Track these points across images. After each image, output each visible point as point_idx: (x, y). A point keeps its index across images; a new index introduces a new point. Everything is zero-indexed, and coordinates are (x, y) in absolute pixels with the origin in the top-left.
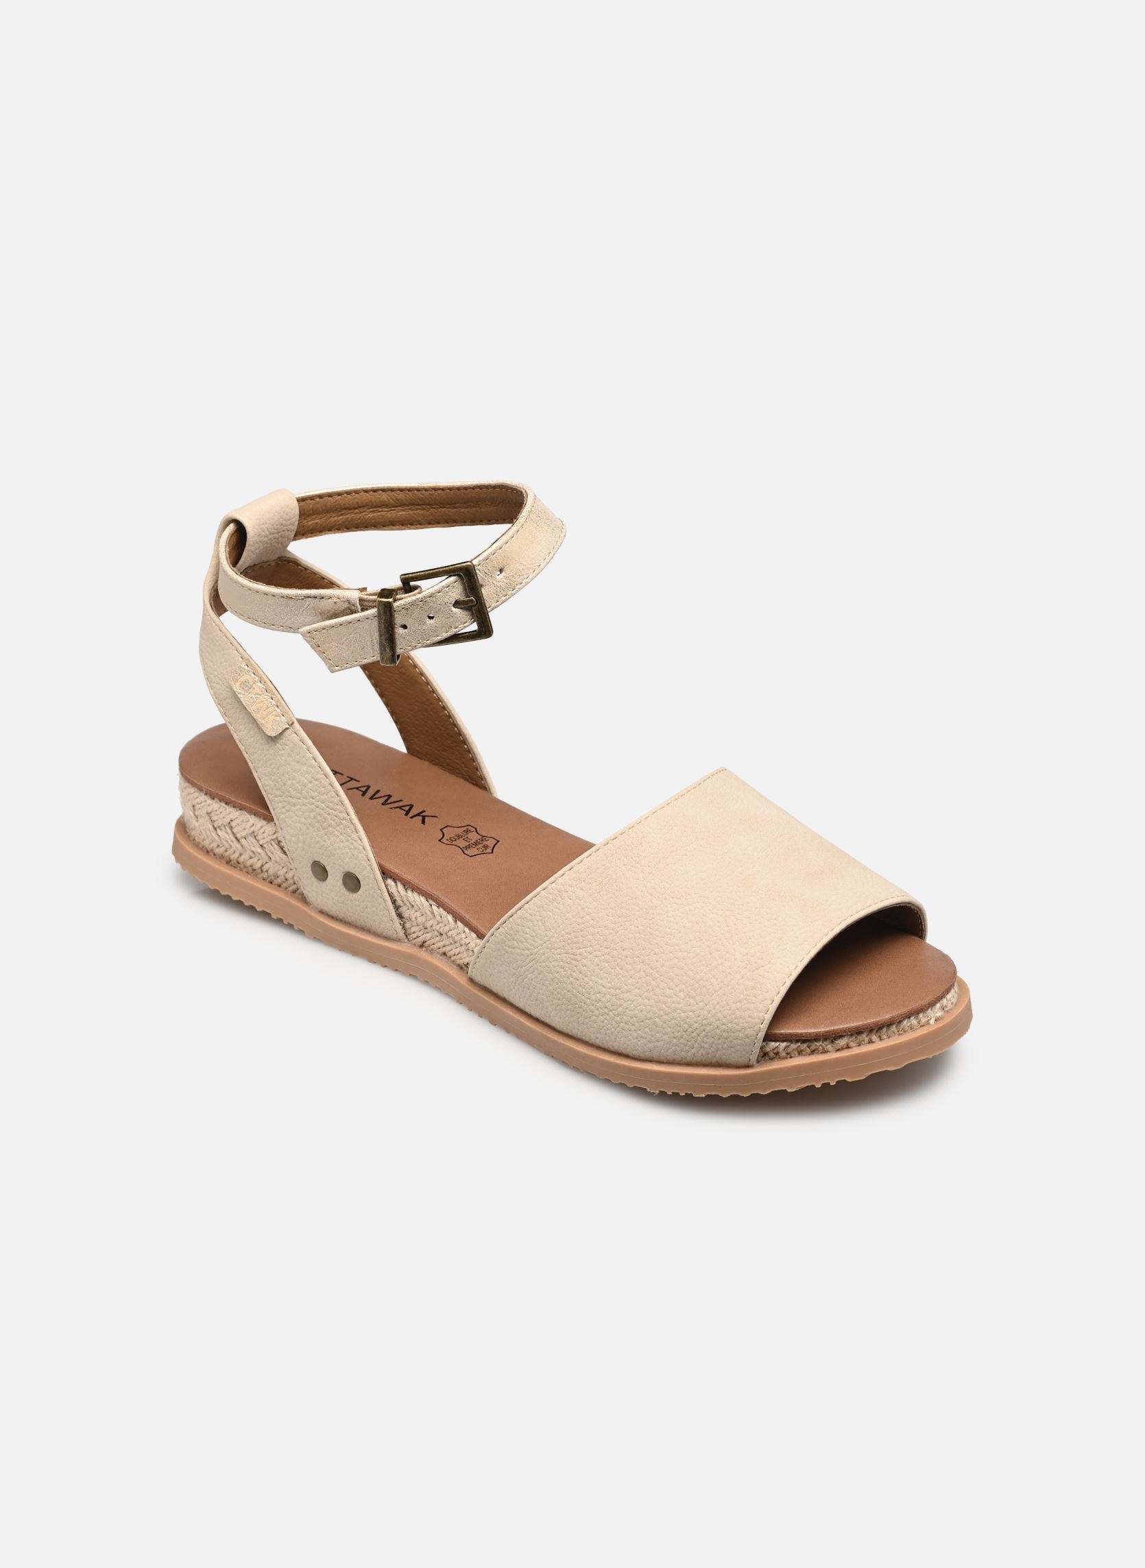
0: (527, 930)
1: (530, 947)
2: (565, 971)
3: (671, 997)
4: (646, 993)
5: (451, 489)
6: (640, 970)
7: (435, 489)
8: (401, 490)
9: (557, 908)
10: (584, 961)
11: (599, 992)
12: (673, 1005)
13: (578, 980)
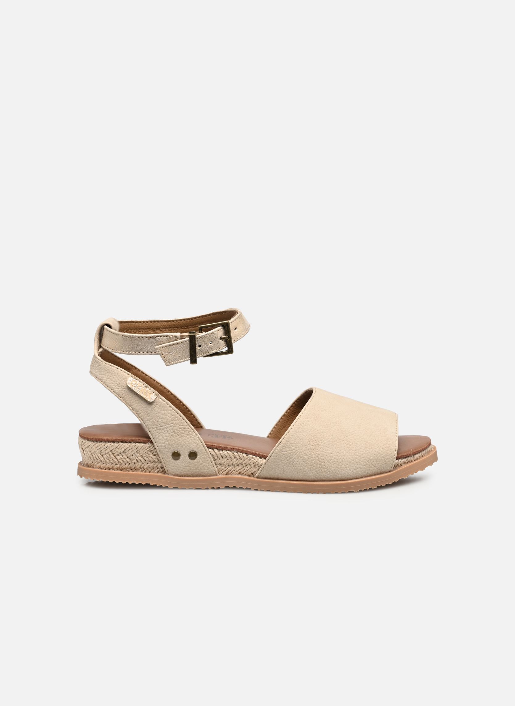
0: (292, 442)
1: (295, 448)
2: (313, 452)
3: (359, 450)
4: (349, 451)
5: (188, 319)
6: (344, 444)
7: (181, 320)
8: (166, 321)
9: (302, 430)
10: (321, 446)
11: (330, 456)
12: (361, 453)
13: (320, 454)
